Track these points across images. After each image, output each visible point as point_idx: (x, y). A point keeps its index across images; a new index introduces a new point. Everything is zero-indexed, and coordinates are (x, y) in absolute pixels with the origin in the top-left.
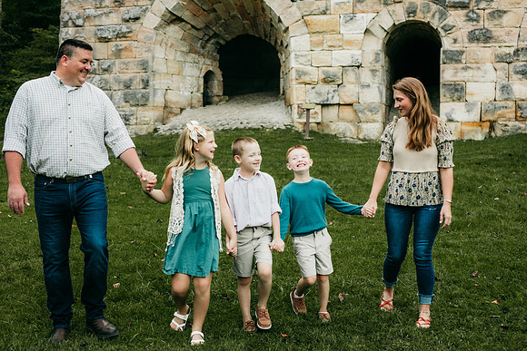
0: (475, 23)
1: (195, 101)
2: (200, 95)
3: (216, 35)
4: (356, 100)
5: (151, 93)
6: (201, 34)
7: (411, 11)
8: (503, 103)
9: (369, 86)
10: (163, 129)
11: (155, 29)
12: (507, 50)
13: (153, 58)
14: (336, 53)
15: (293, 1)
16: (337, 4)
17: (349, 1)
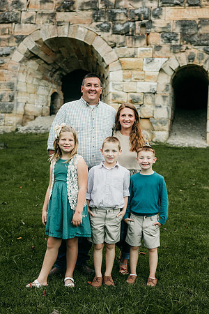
1: (44, 112)
2: (48, 108)
3: (60, 69)
4: (152, 115)
5: (15, 104)
6: (50, 68)
7: (191, 58)
9: (160, 107)
10: (22, 129)
11: (20, 62)
13: (18, 81)
14: (140, 84)
15: (112, 48)
16: (142, 51)
17: (150, 50)
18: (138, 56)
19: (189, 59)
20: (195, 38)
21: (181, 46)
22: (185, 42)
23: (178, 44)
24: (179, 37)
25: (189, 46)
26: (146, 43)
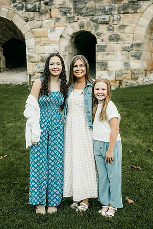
0: (112, 31)
8: (125, 71)
12: (127, 45)
14: (47, 47)
15: (26, 21)
16: (46, 23)
17: (52, 21)
18: (44, 26)
19: (81, 27)
20: (84, 11)
21: (74, 17)
22: (77, 14)
23: (72, 16)
24: (72, 11)
25: (80, 17)
26: (49, 16)
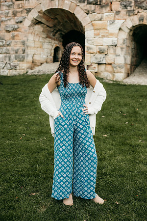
2: (52, 57)
4: (113, 62)
9: (119, 55)
14: (105, 39)
15: (87, 14)
16: (107, 15)
17: (112, 14)
18: (104, 19)
19: (140, 20)
20: (144, 4)
21: (134, 10)
22: (137, 7)
23: (132, 9)
24: (133, 4)
25: (140, 10)
26: (110, 9)
